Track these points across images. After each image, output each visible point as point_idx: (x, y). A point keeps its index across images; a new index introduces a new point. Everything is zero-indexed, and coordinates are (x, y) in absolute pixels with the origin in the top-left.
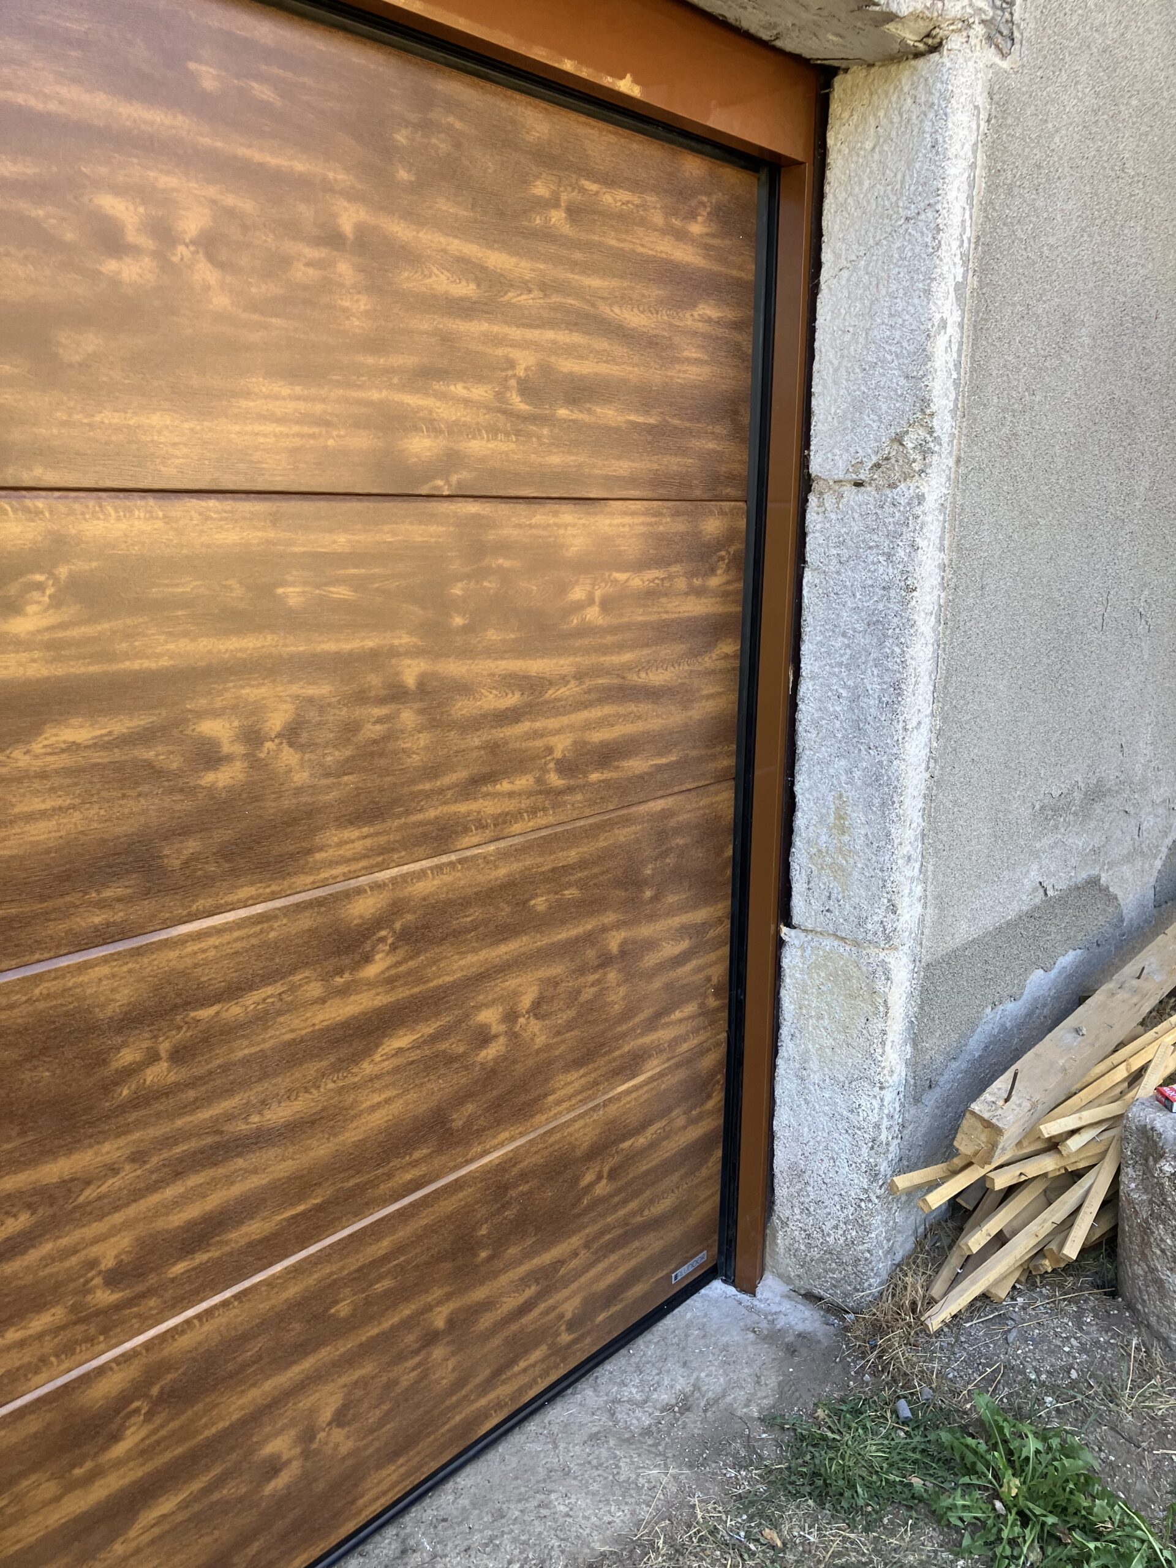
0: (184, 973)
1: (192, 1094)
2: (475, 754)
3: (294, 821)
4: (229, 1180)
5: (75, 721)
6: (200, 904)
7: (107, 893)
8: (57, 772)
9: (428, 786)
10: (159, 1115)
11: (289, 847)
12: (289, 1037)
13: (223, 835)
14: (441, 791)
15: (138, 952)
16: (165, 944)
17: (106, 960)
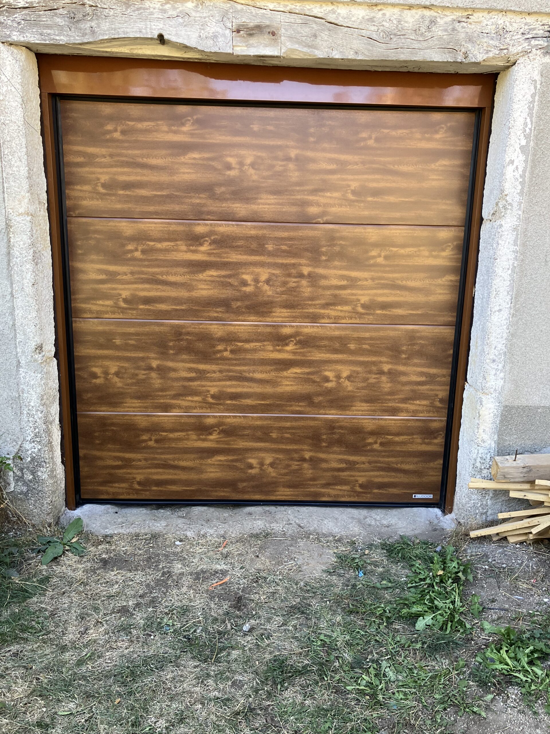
0: (235, 333)
1: (235, 362)
2: (328, 296)
3: (267, 304)
4: (243, 387)
5: (213, 270)
6: (240, 318)
7: (217, 310)
8: (208, 281)
9: (310, 303)
10: (226, 364)
11: (265, 310)
12: (262, 357)
13: (247, 303)
14: (315, 305)
15: (224, 325)
16: (230, 325)
17: (216, 324)
